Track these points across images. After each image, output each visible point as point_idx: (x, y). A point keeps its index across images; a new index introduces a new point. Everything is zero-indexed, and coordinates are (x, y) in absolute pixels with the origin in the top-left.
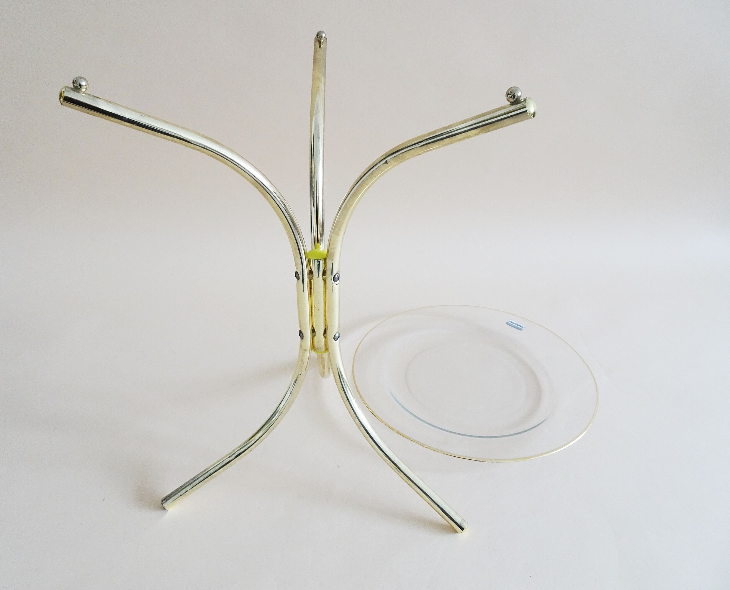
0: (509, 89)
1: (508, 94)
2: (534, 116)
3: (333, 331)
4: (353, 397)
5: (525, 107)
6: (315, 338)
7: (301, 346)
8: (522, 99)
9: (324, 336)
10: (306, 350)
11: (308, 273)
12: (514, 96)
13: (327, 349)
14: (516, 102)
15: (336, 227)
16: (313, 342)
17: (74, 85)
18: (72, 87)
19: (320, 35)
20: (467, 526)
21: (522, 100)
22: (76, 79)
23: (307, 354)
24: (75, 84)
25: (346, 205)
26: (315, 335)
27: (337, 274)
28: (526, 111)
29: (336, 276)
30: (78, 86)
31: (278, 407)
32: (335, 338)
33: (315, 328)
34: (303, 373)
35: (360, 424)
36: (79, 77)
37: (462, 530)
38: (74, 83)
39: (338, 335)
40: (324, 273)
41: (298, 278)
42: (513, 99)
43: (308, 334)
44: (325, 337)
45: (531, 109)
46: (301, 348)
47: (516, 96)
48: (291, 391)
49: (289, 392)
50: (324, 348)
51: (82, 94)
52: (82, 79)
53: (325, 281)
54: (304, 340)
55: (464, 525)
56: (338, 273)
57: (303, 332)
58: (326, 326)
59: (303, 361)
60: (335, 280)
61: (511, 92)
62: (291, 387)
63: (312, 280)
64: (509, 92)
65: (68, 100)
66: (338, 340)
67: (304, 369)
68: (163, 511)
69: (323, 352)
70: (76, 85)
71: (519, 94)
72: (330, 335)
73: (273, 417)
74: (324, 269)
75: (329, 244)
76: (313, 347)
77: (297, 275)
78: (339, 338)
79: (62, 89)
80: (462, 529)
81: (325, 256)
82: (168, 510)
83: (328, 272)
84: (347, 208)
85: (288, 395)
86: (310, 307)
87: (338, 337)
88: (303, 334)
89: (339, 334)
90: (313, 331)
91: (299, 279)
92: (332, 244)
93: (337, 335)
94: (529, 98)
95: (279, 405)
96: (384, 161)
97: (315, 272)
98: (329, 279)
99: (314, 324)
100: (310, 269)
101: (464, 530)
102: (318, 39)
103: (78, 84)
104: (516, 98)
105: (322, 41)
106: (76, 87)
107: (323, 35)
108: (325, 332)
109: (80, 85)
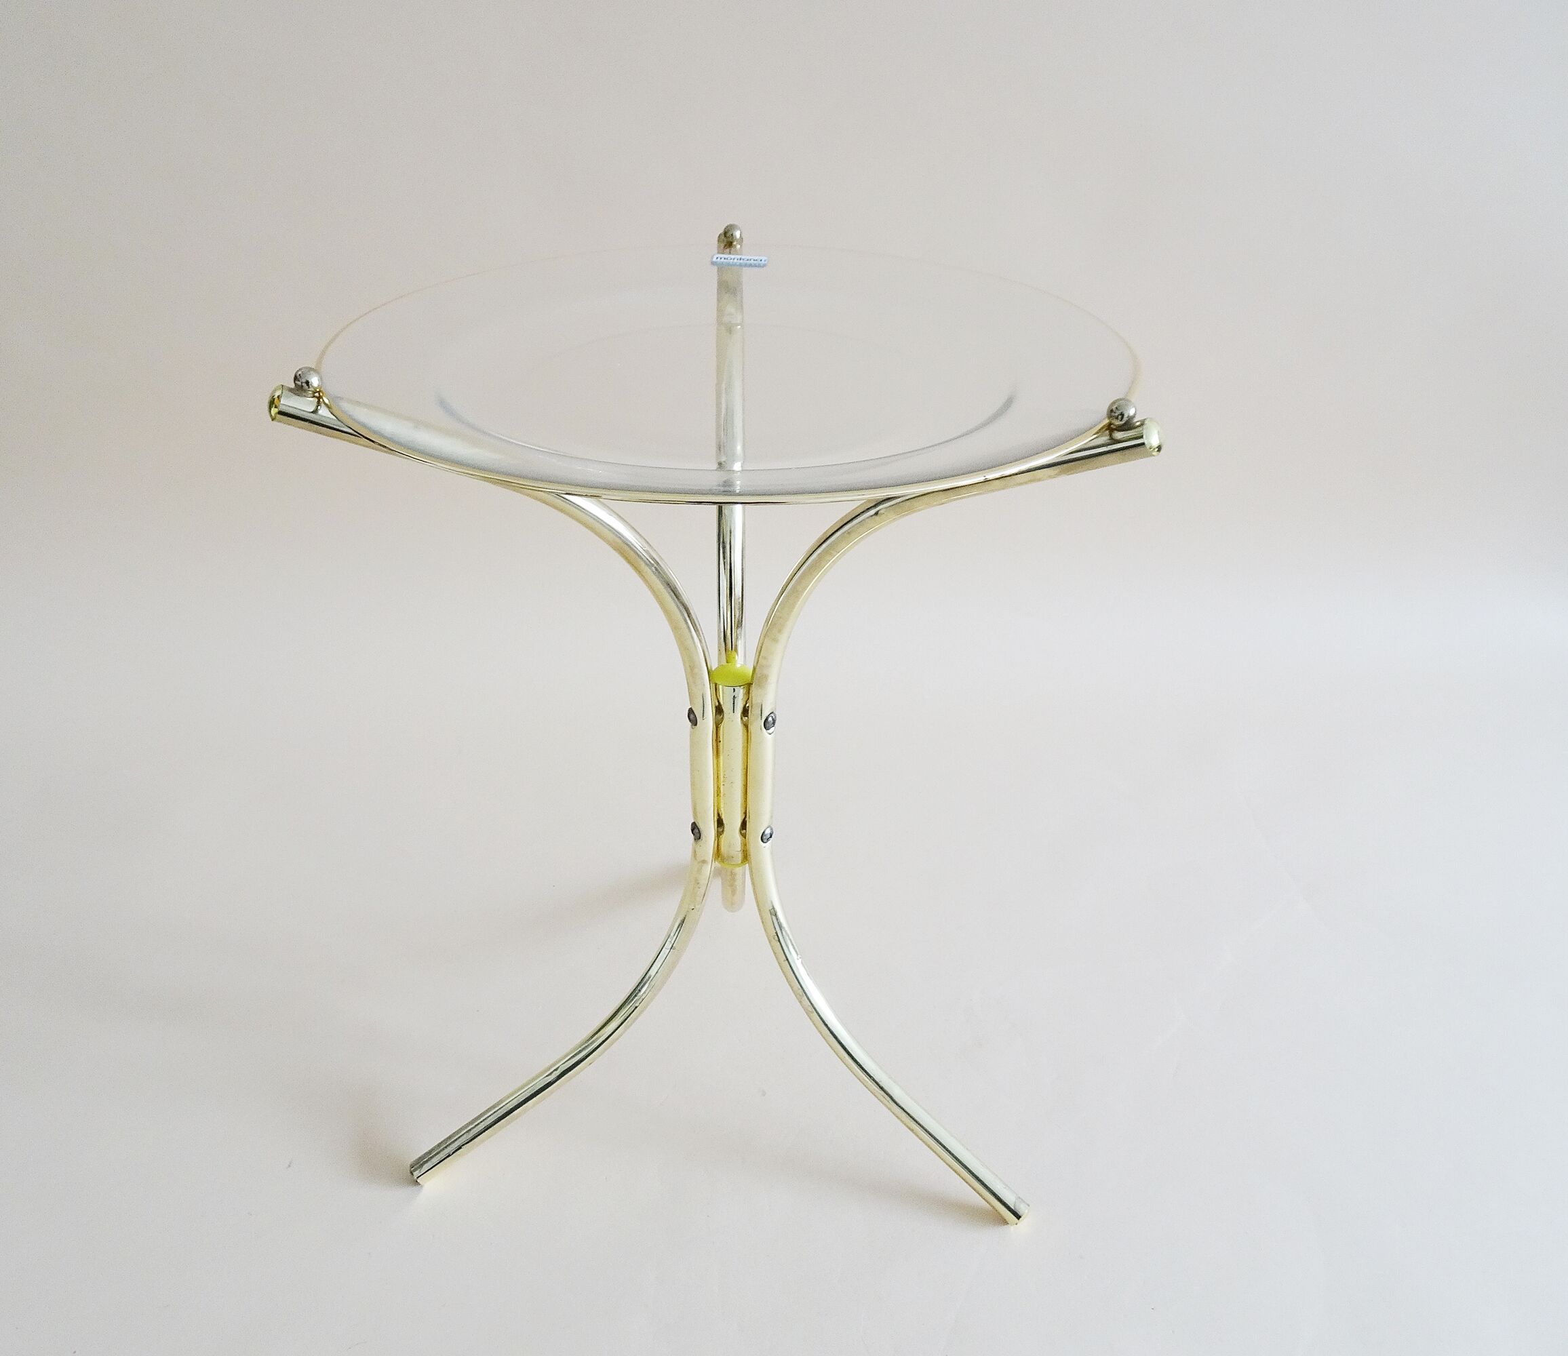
0: (1114, 403)
1: (1112, 411)
2: (1159, 450)
3: (760, 824)
4: (798, 955)
5: (1142, 437)
6: (723, 837)
7: (695, 852)
8: (1137, 421)
9: (741, 833)
10: (704, 862)
11: (714, 712)
12: (1122, 415)
13: (746, 857)
14: (1126, 427)
15: (773, 626)
16: (718, 845)
17: (297, 382)
18: (293, 386)
19: (730, 235)
20: (1026, 1211)
21: (1138, 424)
22: (300, 373)
23: (707, 869)
24: (298, 380)
25: (794, 587)
26: (723, 831)
27: (772, 715)
28: (1143, 444)
29: (770, 719)
30: (303, 384)
31: (646, 974)
32: (763, 838)
33: (723, 816)
34: (697, 906)
35: (810, 1009)
36: (306, 368)
37: (1019, 1219)
38: (296, 378)
39: (770, 832)
40: (745, 712)
41: (694, 721)
42: (1121, 420)
43: (709, 830)
44: (744, 836)
45: (1152, 439)
46: (696, 859)
47: (1126, 416)
48: (673, 942)
49: (668, 945)
50: (740, 856)
51: (307, 401)
52: (312, 372)
53: (746, 726)
54: (700, 842)
55: (1021, 1209)
57: (701, 825)
58: (745, 813)
59: (698, 883)
60: (767, 725)
61: (1117, 408)
62: (672, 934)
63: (722, 727)
64: (1114, 409)
66: (770, 842)
67: (699, 899)
68: (415, 1188)
69: (738, 865)
70: (299, 383)
71: (1132, 412)
72: (754, 831)
73: (636, 996)
74: (746, 704)
75: (757, 657)
76: (718, 853)
77: (692, 716)
78: (771, 837)
79: (275, 391)
80: (1018, 1217)
81: (749, 680)
82: (422, 1186)
83: (754, 712)
84: (796, 593)
85: (665, 951)
86: (716, 777)
87: (769, 836)
88: (699, 830)
89: (772, 829)
90: (720, 823)
91: (696, 725)
92: (765, 658)
93: (768, 832)
94: (1151, 419)
95: (649, 970)
96: (873, 512)
97: (727, 708)
98: (756, 724)
99: (722, 809)
100: (717, 704)
101: (1021, 1218)
102: (727, 240)
103: (304, 380)
104: (1125, 419)
105: (735, 243)
106: (300, 386)
107: (737, 234)
108: (744, 825)
109: (307, 383)
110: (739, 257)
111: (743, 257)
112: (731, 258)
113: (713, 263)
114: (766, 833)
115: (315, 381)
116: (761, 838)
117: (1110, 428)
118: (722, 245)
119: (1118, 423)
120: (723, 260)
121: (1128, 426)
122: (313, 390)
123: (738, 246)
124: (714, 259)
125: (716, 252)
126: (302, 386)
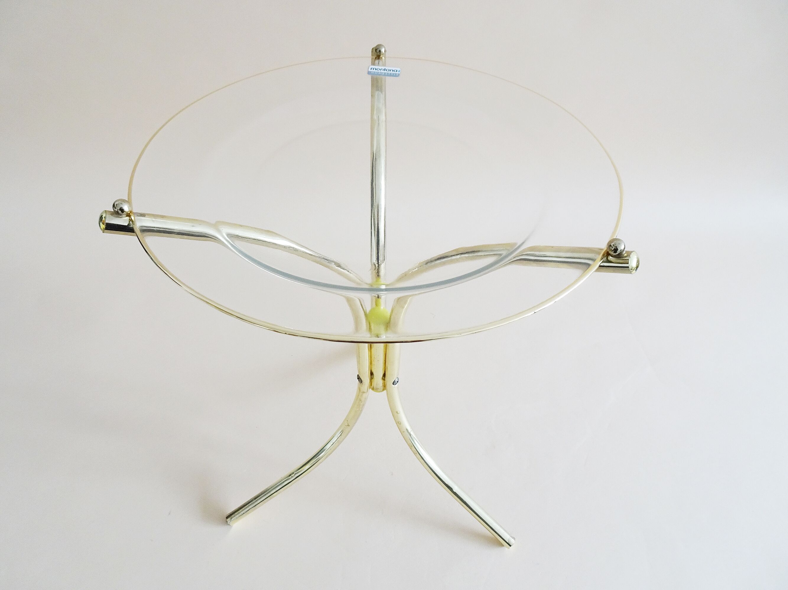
0: (612, 241)
2: (635, 271)
3: (393, 376)
6: (373, 380)
7: (359, 388)
8: (625, 253)
9: (383, 379)
12: (616, 248)
16: (371, 384)
18: (113, 211)
19: (378, 50)
20: (515, 544)
21: (626, 255)
22: (116, 203)
24: (116, 209)
26: (373, 378)
28: (628, 267)
30: (119, 211)
32: (394, 383)
33: (374, 372)
36: (119, 201)
37: (510, 546)
38: (114, 207)
42: (615, 252)
43: (366, 379)
44: (384, 381)
47: (619, 250)
50: (382, 388)
51: (124, 218)
52: (123, 203)
54: (362, 384)
57: (362, 376)
58: (385, 371)
64: (612, 245)
65: (110, 227)
69: (381, 391)
79: (102, 213)
86: (370, 357)
87: (397, 382)
88: (361, 379)
90: (372, 374)
93: (396, 380)
94: (633, 252)
99: (373, 369)
101: (512, 546)
102: (377, 54)
103: (119, 208)
104: (618, 252)
105: (381, 56)
107: (383, 50)
108: (384, 375)
109: (121, 209)
110: (384, 68)
111: (386, 68)
112: (379, 67)
113: (369, 73)
114: (395, 381)
115: (126, 208)
116: (393, 383)
117: (608, 254)
118: (374, 57)
119: (613, 253)
120: (374, 70)
121: (619, 256)
122: (126, 213)
123: (383, 58)
124: (370, 70)
125: (370, 64)
126: (118, 211)
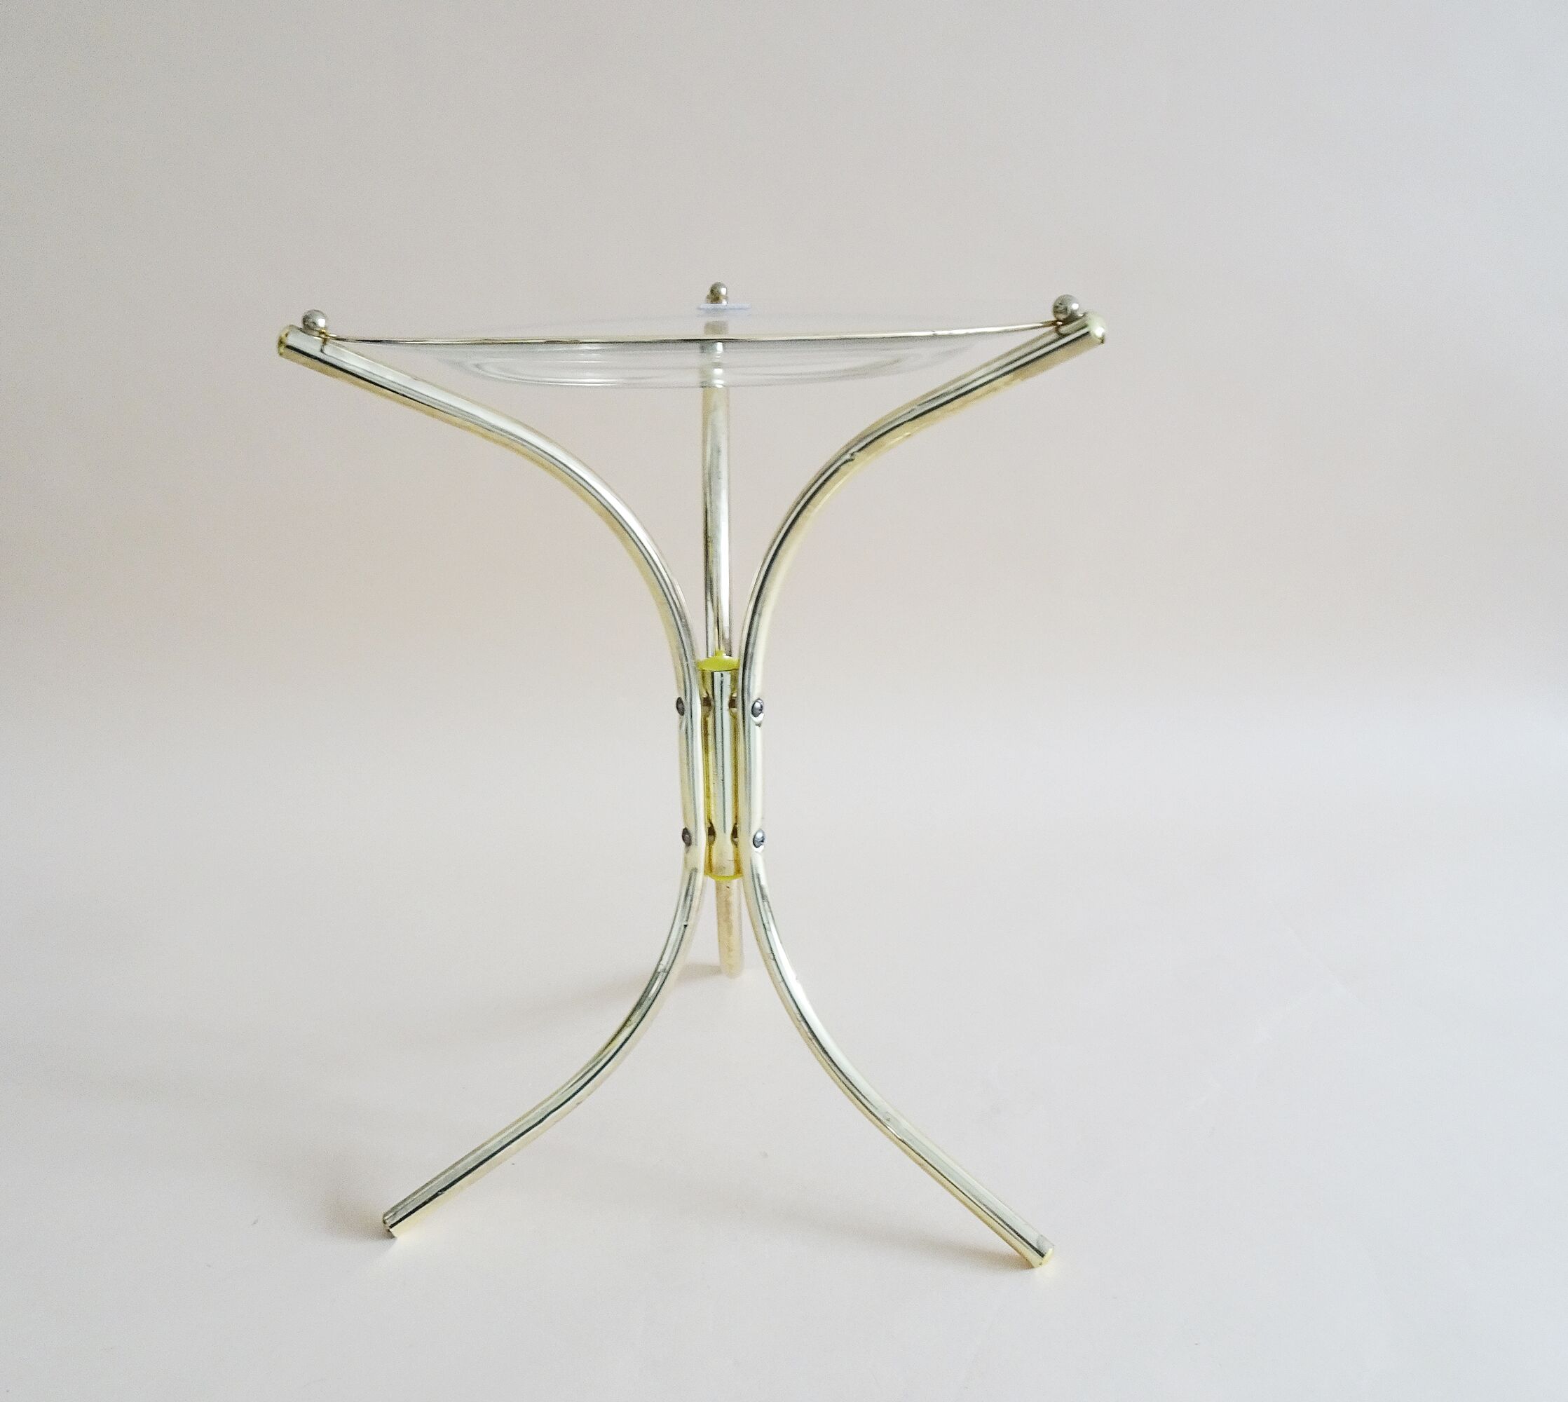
0: (1058, 299)
1: (1057, 307)
2: (1104, 340)
3: (751, 828)
5: (1085, 326)
6: (714, 847)
7: (685, 859)
8: (1080, 313)
9: (733, 841)
10: (695, 872)
11: (702, 704)
12: (1066, 309)
13: (738, 868)
14: (1070, 320)
16: (710, 856)
17: (305, 322)
18: (300, 325)
20: (1051, 1250)
21: (1081, 316)
22: (308, 314)
26: (715, 839)
28: (1089, 332)
29: (758, 705)
30: (311, 325)
32: (757, 843)
33: (713, 822)
36: (315, 310)
37: (1043, 1258)
38: (304, 319)
39: (762, 835)
40: (732, 702)
41: (681, 711)
42: (1065, 314)
43: (700, 838)
44: (736, 844)
45: (1098, 331)
46: (686, 866)
47: (1069, 309)
50: (731, 869)
52: (319, 315)
53: (735, 719)
54: (691, 850)
55: (1045, 1247)
56: (759, 699)
57: (691, 830)
58: (736, 817)
60: (755, 713)
61: (1061, 303)
63: (710, 720)
64: (1059, 305)
66: (762, 847)
69: (730, 877)
70: (308, 323)
71: (1074, 305)
72: (745, 837)
74: (733, 692)
76: (710, 868)
77: (680, 706)
78: (763, 840)
79: (283, 331)
80: (1042, 1255)
81: (735, 667)
82: (395, 1238)
83: (741, 698)
86: (705, 776)
88: (690, 837)
89: (763, 833)
90: (711, 829)
91: (683, 715)
94: (1093, 311)
97: (715, 700)
98: (744, 713)
99: (713, 813)
100: (705, 695)
101: (1046, 1257)
102: (715, 296)
103: (312, 322)
104: (1069, 312)
106: (308, 326)
107: (723, 291)
108: (735, 831)
109: (314, 323)
114: (757, 838)
115: (321, 322)
116: (753, 843)
117: (1057, 324)
119: (1062, 317)
121: (1071, 318)
122: (319, 331)
